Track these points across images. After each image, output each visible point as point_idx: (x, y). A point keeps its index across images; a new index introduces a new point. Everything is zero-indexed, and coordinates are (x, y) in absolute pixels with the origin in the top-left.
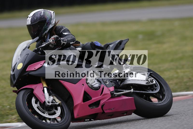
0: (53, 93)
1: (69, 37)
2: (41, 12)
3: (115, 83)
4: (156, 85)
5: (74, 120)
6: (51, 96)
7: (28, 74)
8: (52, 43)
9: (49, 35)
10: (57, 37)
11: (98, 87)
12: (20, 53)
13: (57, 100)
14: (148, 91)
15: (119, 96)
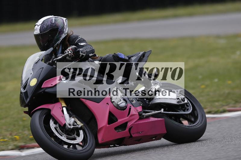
0: (73, 114)
1: (88, 48)
2: (51, 18)
3: (142, 102)
4: (188, 104)
5: (98, 145)
6: (71, 118)
7: (44, 92)
8: (70, 55)
9: (61, 46)
10: (75, 48)
11: (125, 107)
12: (32, 67)
13: (79, 122)
14: (179, 112)
15: (148, 117)
